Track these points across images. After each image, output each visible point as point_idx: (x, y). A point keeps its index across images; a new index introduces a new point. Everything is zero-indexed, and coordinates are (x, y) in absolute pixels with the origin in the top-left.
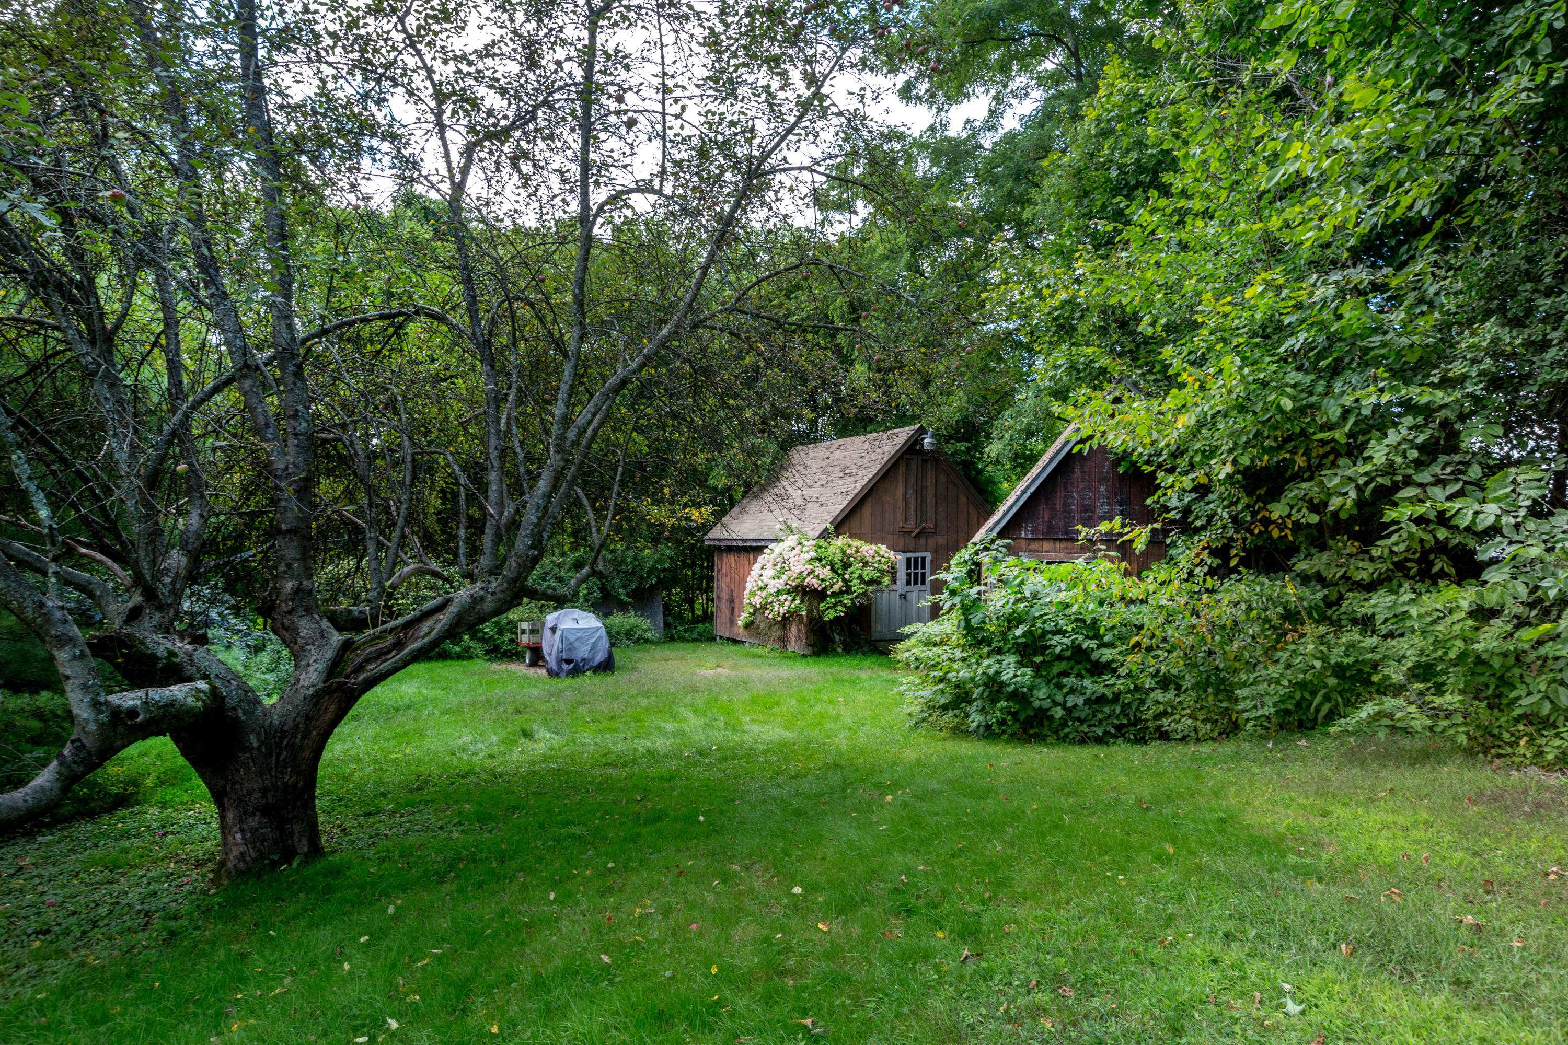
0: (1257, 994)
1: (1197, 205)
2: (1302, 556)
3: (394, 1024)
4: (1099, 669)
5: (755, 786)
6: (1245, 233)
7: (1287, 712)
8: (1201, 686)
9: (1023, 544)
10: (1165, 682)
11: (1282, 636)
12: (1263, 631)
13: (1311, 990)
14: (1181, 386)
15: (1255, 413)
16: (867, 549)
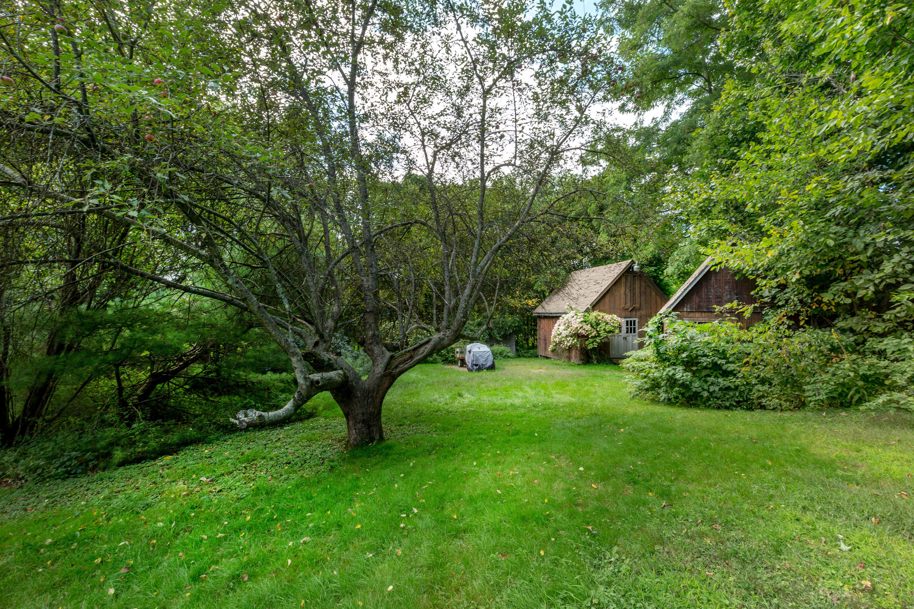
0: (823, 538)
1: (777, 147)
2: (841, 319)
3: (416, 511)
4: (726, 374)
5: (559, 421)
6: (805, 159)
7: (834, 398)
8: (784, 383)
9: (685, 314)
10: (763, 381)
11: (829, 359)
12: (819, 357)
13: (855, 539)
14: (769, 236)
15: (812, 248)
16: (608, 317)
